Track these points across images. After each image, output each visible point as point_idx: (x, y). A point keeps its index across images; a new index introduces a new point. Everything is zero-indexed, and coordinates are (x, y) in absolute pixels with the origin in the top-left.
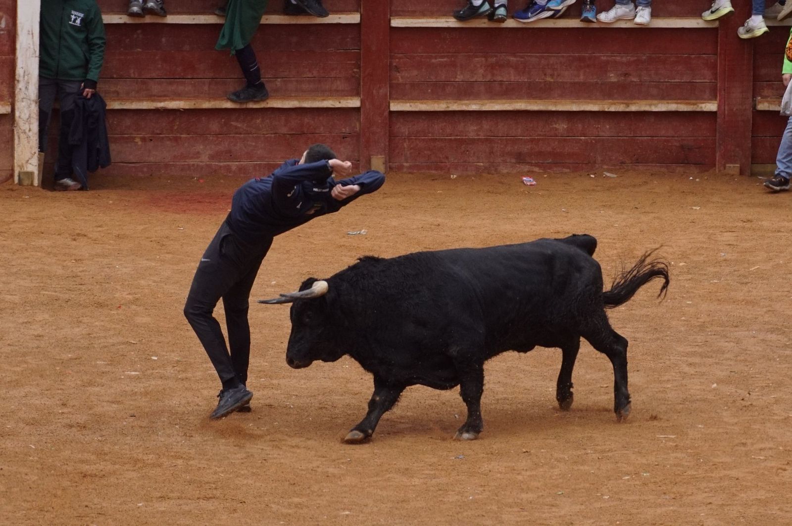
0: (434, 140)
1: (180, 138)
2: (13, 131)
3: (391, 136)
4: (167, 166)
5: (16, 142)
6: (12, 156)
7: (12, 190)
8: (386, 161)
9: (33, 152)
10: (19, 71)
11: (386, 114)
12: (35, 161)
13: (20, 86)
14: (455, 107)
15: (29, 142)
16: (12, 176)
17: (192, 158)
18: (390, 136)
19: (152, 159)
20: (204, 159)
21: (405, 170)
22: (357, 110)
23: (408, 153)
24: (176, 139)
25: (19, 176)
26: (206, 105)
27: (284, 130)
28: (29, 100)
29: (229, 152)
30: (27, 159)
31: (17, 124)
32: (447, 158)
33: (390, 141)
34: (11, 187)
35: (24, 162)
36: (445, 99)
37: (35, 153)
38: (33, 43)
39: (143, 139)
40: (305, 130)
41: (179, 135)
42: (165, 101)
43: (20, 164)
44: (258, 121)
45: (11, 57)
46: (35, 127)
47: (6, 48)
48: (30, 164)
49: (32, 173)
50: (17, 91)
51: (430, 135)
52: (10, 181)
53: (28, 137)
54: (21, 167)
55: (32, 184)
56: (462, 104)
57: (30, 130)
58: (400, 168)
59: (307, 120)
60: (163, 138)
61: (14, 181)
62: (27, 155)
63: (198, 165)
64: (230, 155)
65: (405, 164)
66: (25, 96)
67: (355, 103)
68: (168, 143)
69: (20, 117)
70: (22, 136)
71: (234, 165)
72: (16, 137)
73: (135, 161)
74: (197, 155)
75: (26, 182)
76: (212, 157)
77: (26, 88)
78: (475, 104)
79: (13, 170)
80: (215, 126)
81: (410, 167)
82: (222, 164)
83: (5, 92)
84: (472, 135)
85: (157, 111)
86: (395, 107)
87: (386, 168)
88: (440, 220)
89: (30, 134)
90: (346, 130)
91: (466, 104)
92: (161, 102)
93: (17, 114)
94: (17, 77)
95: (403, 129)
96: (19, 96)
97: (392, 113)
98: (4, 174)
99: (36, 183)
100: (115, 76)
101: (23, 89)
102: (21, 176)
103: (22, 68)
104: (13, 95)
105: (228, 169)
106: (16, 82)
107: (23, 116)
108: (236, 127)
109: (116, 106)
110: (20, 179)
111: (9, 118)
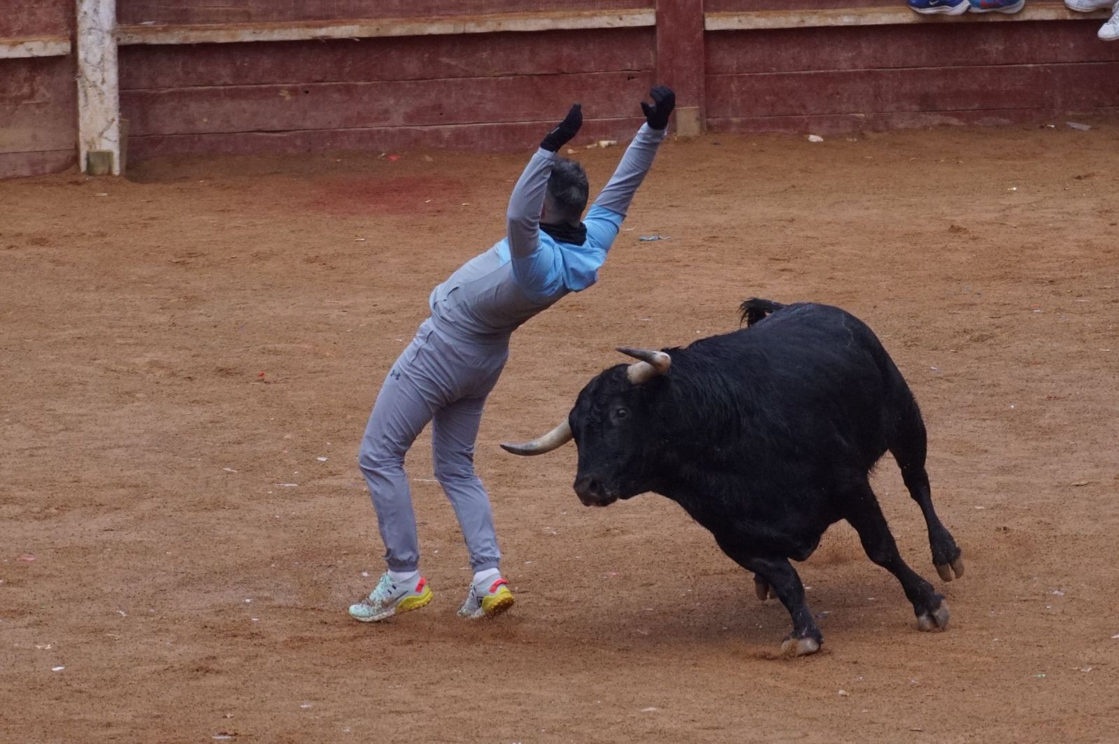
0: (781, 78)
1: (356, 86)
2: (75, 84)
3: (709, 72)
4: (334, 135)
5: (81, 102)
6: (75, 126)
7: (77, 183)
8: (701, 115)
9: (110, 119)
11: (699, 35)
12: (113, 134)
13: (85, 7)
14: (814, 20)
15: (102, 102)
16: (76, 159)
17: (377, 119)
18: (706, 72)
19: (309, 124)
20: (397, 121)
21: (733, 129)
22: (649, 30)
23: (739, 101)
24: (348, 90)
25: (88, 159)
26: (398, 31)
27: (528, 69)
28: (101, 30)
29: (438, 107)
30: (100, 130)
31: (81, 72)
32: (804, 107)
33: (707, 81)
34: (75, 178)
35: (95, 136)
36: (797, 7)
37: (113, 120)
39: (293, 91)
40: (565, 69)
41: (352, 83)
42: (327, 26)
43: (89, 139)
44: (485, 55)
46: (112, 76)
48: (106, 138)
49: (107, 156)
50: (80, 16)
51: (774, 69)
52: (72, 169)
53: (101, 94)
54: (91, 143)
55: (110, 173)
56: (826, 16)
57: (103, 82)
58: (725, 126)
59: (566, 50)
60: (325, 88)
61: (79, 168)
62: (100, 123)
63: (386, 132)
64: (439, 113)
65: (735, 120)
66: (94, 25)
67: (646, 18)
68: (336, 96)
69: (86, 60)
70: (91, 92)
71: (447, 129)
72: (81, 95)
73: (278, 128)
74: (385, 114)
75: (100, 169)
76: (410, 118)
77: (96, 11)
78: (848, 14)
79: (77, 149)
80: (412, 64)
81: (744, 125)
82: (426, 129)
83: (60, 18)
84: (845, 67)
85: (314, 43)
86: (714, 23)
87: (701, 127)
88: (794, 212)
89: (104, 88)
90: (633, 65)
91: (832, 16)
92: (321, 27)
93: (81, 55)
95: (728, 59)
96: (83, 25)
97: (708, 34)
98: (62, 157)
99: (116, 170)
101: (90, 12)
102: (92, 160)
104: (73, 24)
105: (437, 136)
106: (77, 1)
107: (90, 58)
108: (449, 66)
109: (247, 36)
110: (89, 165)
111: (69, 62)
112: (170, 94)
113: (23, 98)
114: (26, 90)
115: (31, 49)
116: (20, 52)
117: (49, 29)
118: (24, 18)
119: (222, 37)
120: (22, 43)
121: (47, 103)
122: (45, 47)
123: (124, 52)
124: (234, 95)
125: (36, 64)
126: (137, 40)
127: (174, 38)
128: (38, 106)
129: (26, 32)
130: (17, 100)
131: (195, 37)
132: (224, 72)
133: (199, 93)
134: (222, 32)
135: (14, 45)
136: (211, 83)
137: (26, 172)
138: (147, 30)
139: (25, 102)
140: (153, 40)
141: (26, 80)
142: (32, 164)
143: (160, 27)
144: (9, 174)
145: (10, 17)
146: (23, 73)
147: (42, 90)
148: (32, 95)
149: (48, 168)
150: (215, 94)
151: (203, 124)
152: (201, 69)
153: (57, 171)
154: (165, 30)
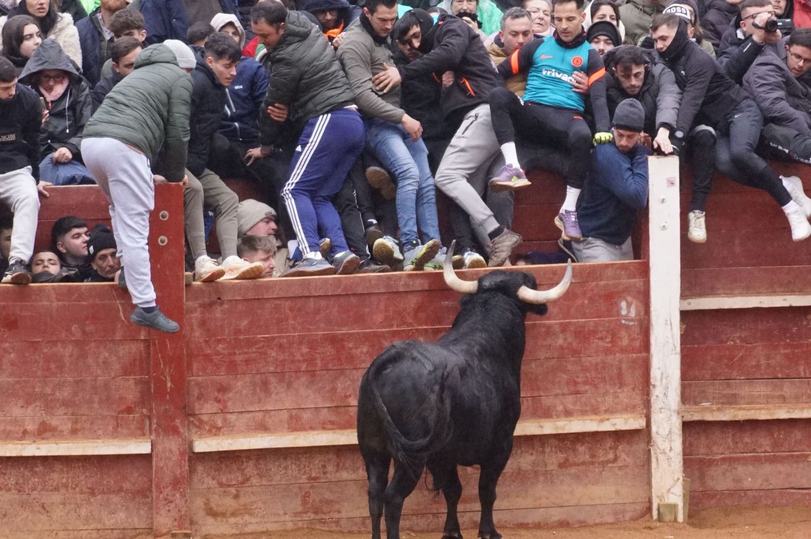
2: (649, 451)
5: (654, 465)
6: (649, 484)
7: (650, 528)
9: (676, 478)
10: (655, 373)
12: (678, 490)
13: (657, 392)
15: (670, 465)
16: (650, 509)
25: (658, 510)
28: (669, 410)
30: (668, 487)
31: (654, 442)
34: (648, 524)
35: (664, 491)
37: (678, 479)
38: (672, 336)
43: (659, 494)
45: (644, 354)
46: (678, 445)
47: (637, 344)
48: (673, 493)
49: (673, 507)
50: (653, 399)
52: (647, 517)
53: (669, 459)
54: (661, 498)
55: (675, 520)
57: (671, 450)
61: (652, 516)
62: (669, 482)
66: (663, 406)
69: (657, 433)
70: (661, 457)
72: (654, 460)
73: (807, 486)
75: (668, 517)
77: (665, 395)
79: (650, 501)
83: (638, 400)
89: (672, 454)
93: (654, 429)
94: (652, 381)
96: (656, 404)
98: (639, 508)
99: (680, 518)
100: (780, 376)
101: (661, 396)
102: (661, 510)
103: (659, 369)
104: (647, 404)
106: (651, 387)
107: (661, 431)
109: (782, 414)
110: (659, 514)
111: (644, 435)
112: (723, 459)
113: (609, 462)
114: (611, 456)
115: (615, 424)
116: (607, 427)
117: (629, 409)
118: (609, 399)
119: (763, 415)
120: (608, 419)
121: (627, 466)
122: (626, 422)
123: (687, 426)
124: (773, 460)
125: (619, 436)
126: (697, 417)
127: (726, 415)
128: (620, 468)
129: (611, 411)
130: (604, 464)
131: (741, 415)
132: (765, 442)
133: (745, 458)
134: (763, 412)
135: (602, 421)
136: (754, 451)
137: (610, 519)
138: (705, 409)
139: (610, 465)
140: (709, 417)
141: (610, 448)
142: (616, 513)
143: (715, 407)
144: (597, 521)
145: (599, 399)
146: (609, 443)
147: (623, 456)
148: (616, 459)
149: (628, 516)
150: (757, 460)
151: (748, 483)
152: (747, 439)
153: (634, 519)
154: (719, 410)
